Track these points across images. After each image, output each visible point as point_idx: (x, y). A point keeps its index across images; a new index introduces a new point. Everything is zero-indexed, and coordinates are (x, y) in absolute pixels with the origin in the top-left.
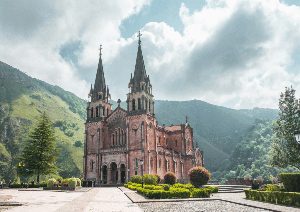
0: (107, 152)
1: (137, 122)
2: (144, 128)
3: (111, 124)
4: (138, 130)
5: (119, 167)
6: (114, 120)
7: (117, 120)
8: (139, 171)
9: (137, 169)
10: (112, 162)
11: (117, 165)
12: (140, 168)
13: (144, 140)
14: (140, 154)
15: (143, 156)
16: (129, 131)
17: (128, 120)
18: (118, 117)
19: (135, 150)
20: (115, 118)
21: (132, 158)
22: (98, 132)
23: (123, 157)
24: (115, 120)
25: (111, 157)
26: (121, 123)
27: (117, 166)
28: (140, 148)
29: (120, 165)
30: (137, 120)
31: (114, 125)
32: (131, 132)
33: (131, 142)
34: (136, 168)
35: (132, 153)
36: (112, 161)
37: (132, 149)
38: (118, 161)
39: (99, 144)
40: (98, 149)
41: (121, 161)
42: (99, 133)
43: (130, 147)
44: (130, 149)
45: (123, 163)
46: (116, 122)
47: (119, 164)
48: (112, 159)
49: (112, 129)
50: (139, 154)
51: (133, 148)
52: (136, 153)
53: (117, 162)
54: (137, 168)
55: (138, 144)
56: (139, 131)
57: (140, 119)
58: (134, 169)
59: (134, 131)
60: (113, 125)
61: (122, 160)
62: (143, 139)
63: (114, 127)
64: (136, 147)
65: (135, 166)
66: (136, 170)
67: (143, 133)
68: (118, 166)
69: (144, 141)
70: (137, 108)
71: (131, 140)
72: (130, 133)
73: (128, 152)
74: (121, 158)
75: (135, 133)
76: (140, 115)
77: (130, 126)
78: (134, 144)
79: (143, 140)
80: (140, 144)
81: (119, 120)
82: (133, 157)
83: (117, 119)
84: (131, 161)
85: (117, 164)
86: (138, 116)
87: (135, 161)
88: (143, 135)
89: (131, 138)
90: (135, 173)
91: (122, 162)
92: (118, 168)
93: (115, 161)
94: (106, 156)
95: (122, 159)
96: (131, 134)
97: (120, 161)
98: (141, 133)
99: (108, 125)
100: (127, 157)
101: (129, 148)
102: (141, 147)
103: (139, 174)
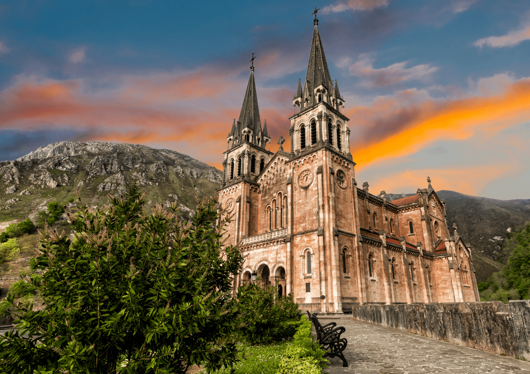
0: (252, 244)
1: (308, 170)
2: (322, 180)
3: (266, 186)
4: (310, 187)
5: (274, 274)
6: (270, 179)
7: (277, 177)
8: (315, 281)
9: (310, 277)
10: (261, 263)
11: (271, 270)
12: (317, 274)
13: (323, 206)
14: (316, 242)
15: (321, 244)
16: (292, 192)
17: (292, 169)
18: (277, 171)
19: (305, 233)
20: (274, 174)
21: (299, 253)
22: (238, 204)
23: (282, 251)
24: (273, 178)
25: (259, 253)
26: (283, 182)
27: (271, 273)
28: (315, 226)
29: (275, 270)
30: (308, 166)
31: (272, 189)
32: (296, 193)
33: (297, 215)
34: (308, 275)
35: (297, 240)
36: (261, 261)
37: (298, 231)
38: (271, 261)
39: (239, 228)
40: (236, 237)
41: (278, 260)
42: (240, 206)
43: (294, 227)
44: (294, 231)
45: (281, 265)
46: (274, 182)
47: (274, 267)
48: (261, 257)
49: (267, 197)
50: (314, 240)
51: (301, 230)
52: (308, 239)
53: (269, 262)
54: (310, 275)
55: (311, 218)
56: (313, 187)
57: (315, 161)
58: (302, 277)
59: (302, 190)
60: (269, 189)
61: (280, 258)
62: (321, 204)
63: (272, 192)
64: (308, 226)
65: (306, 271)
66: (307, 281)
67: (320, 191)
68: (273, 272)
69: (323, 209)
70: (308, 142)
71: (296, 211)
72: (294, 197)
73: (290, 239)
74: (277, 254)
75: (304, 193)
76: (314, 154)
77: (295, 180)
78: (303, 219)
79: (321, 208)
80: (315, 218)
81: (280, 177)
82: (300, 249)
83: (277, 174)
84: (297, 258)
85: (270, 267)
86: (311, 156)
87: (306, 260)
88: (321, 195)
89: (296, 207)
90: (305, 287)
91: (279, 262)
92: (272, 277)
93: (267, 260)
94: (251, 252)
95: (279, 255)
96: (296, 198)
97: (274, 260)
98: (316, 193)
99: (261, 189)
100: (289, 249)
101: (292, 229)
102: (317, 224)
103: (314, 289)
